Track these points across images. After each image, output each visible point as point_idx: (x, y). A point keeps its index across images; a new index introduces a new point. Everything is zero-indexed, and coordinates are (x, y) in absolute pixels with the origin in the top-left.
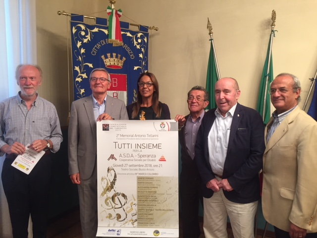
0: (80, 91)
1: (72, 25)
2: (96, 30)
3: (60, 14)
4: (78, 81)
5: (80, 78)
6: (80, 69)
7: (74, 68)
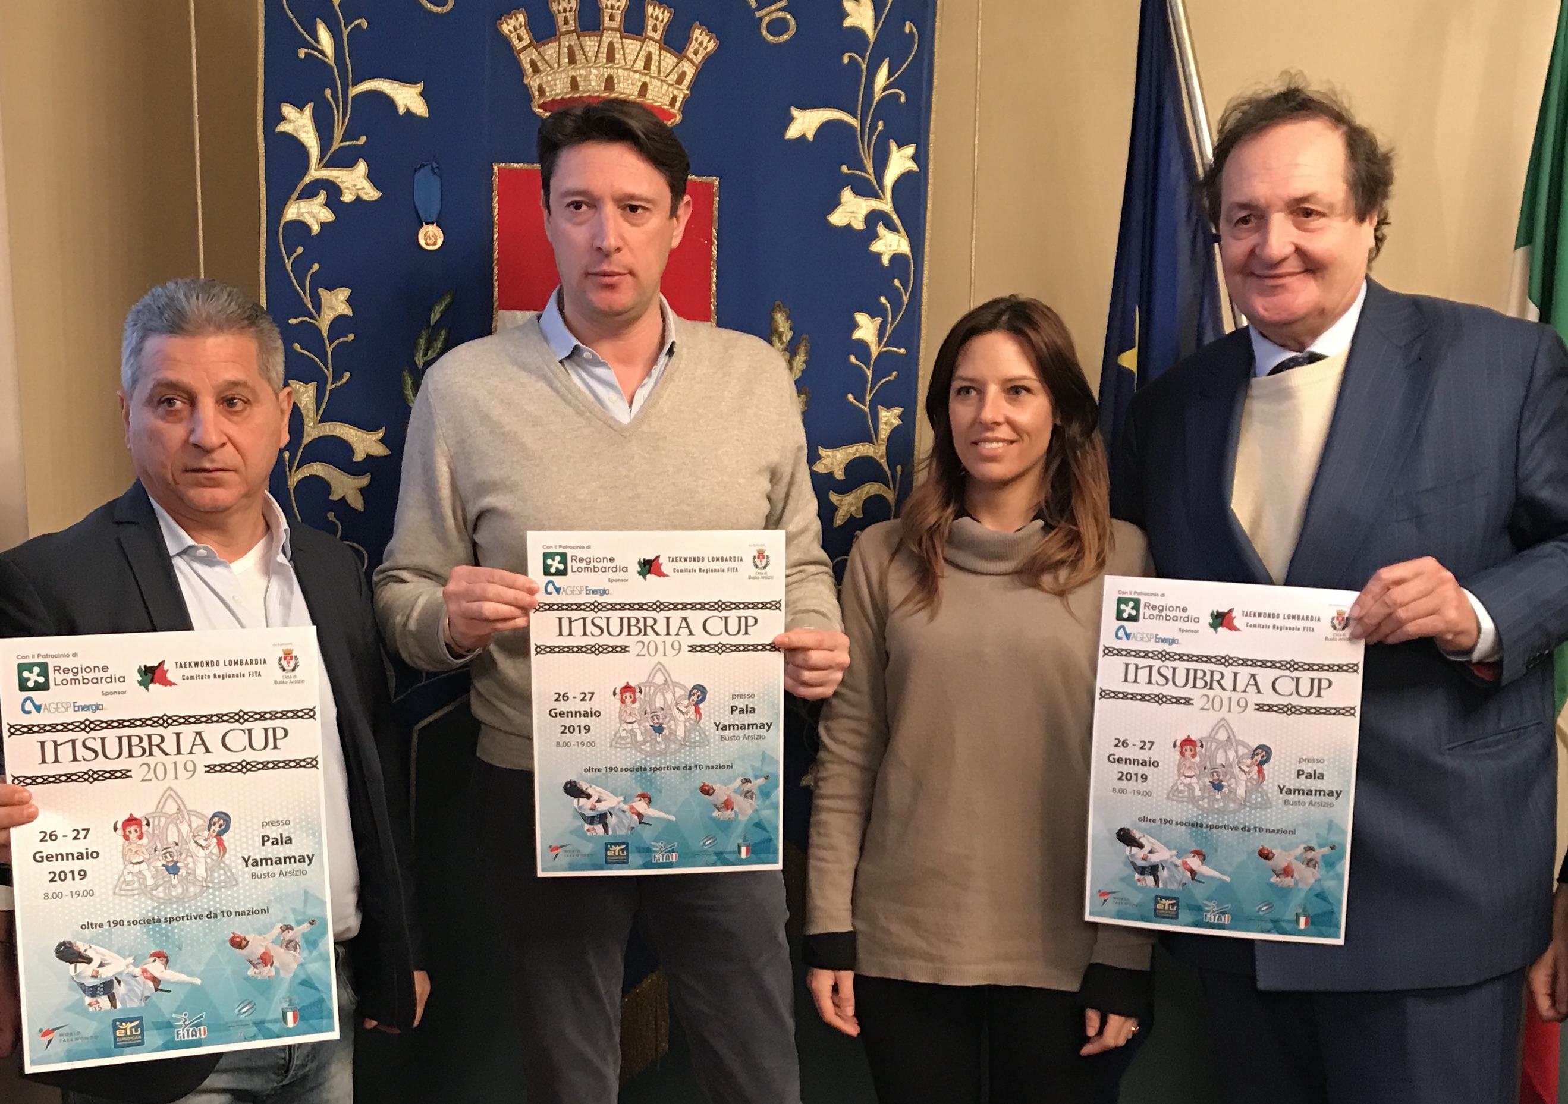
0: (318, 303)
5: (322, 197)
6: (323, 127)
7: (274, 117)
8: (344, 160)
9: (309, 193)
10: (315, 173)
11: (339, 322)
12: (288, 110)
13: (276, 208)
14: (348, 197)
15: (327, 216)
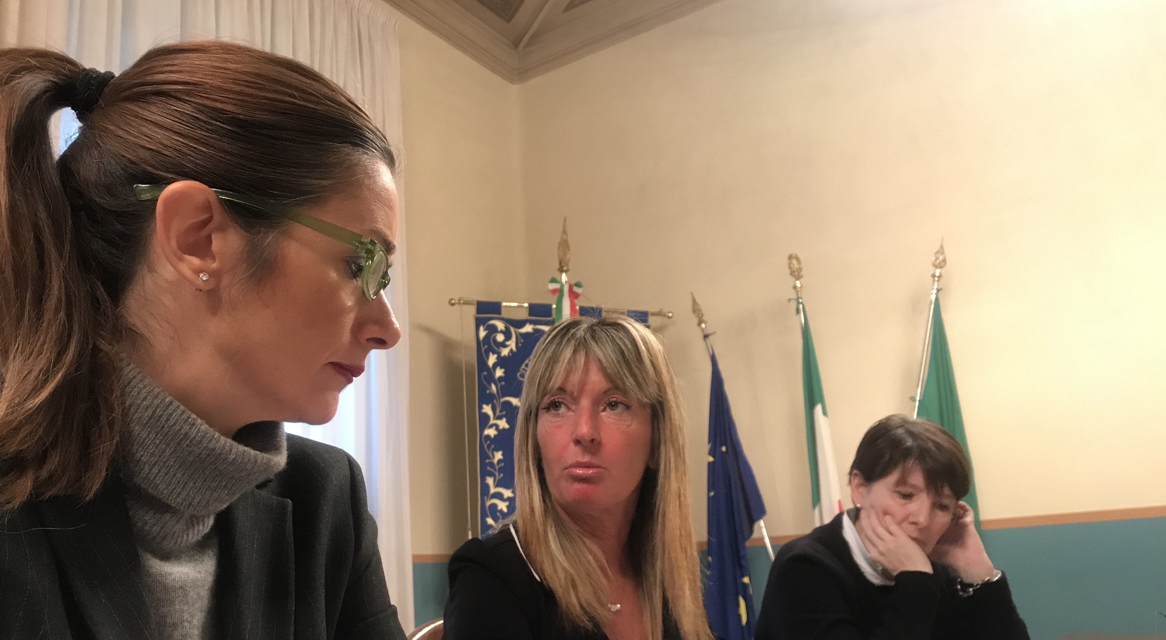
0: (493, 456)
1: (479, 322)
2: (528, 328)
3: (453, 305)
4: (488, 437)
5: (494, 428)
6: (494, 409)
7: (481, 408)
8: (500, 418)
9: (491, 427)
10: (492, 421)
11: (499, 461)
12: (485, 406)
13: (482, 431)
14: (501, 427)
15: (495, 433)
